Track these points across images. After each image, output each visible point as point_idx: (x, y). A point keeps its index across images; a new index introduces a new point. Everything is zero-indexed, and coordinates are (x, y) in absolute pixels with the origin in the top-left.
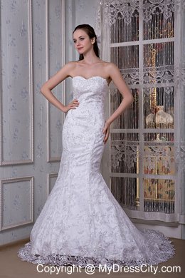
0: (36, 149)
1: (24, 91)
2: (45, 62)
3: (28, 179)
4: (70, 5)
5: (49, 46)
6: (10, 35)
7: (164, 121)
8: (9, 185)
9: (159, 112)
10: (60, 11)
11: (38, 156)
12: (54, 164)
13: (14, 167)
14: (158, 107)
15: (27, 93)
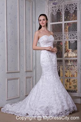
0: (21, 66)
1: (16, 42)
2: (24, 30)
3: (17, 79)
4: (34, 7)
5: (26, 24)
6: (10, 19)
7: (72, 56)
8: (10, 81)
9: (70, 52)
10: (30, 9)
11: (21, 69)
12: (28, 73)
13: (12, 74)
14: (69, 50)
15: (17, 43)
